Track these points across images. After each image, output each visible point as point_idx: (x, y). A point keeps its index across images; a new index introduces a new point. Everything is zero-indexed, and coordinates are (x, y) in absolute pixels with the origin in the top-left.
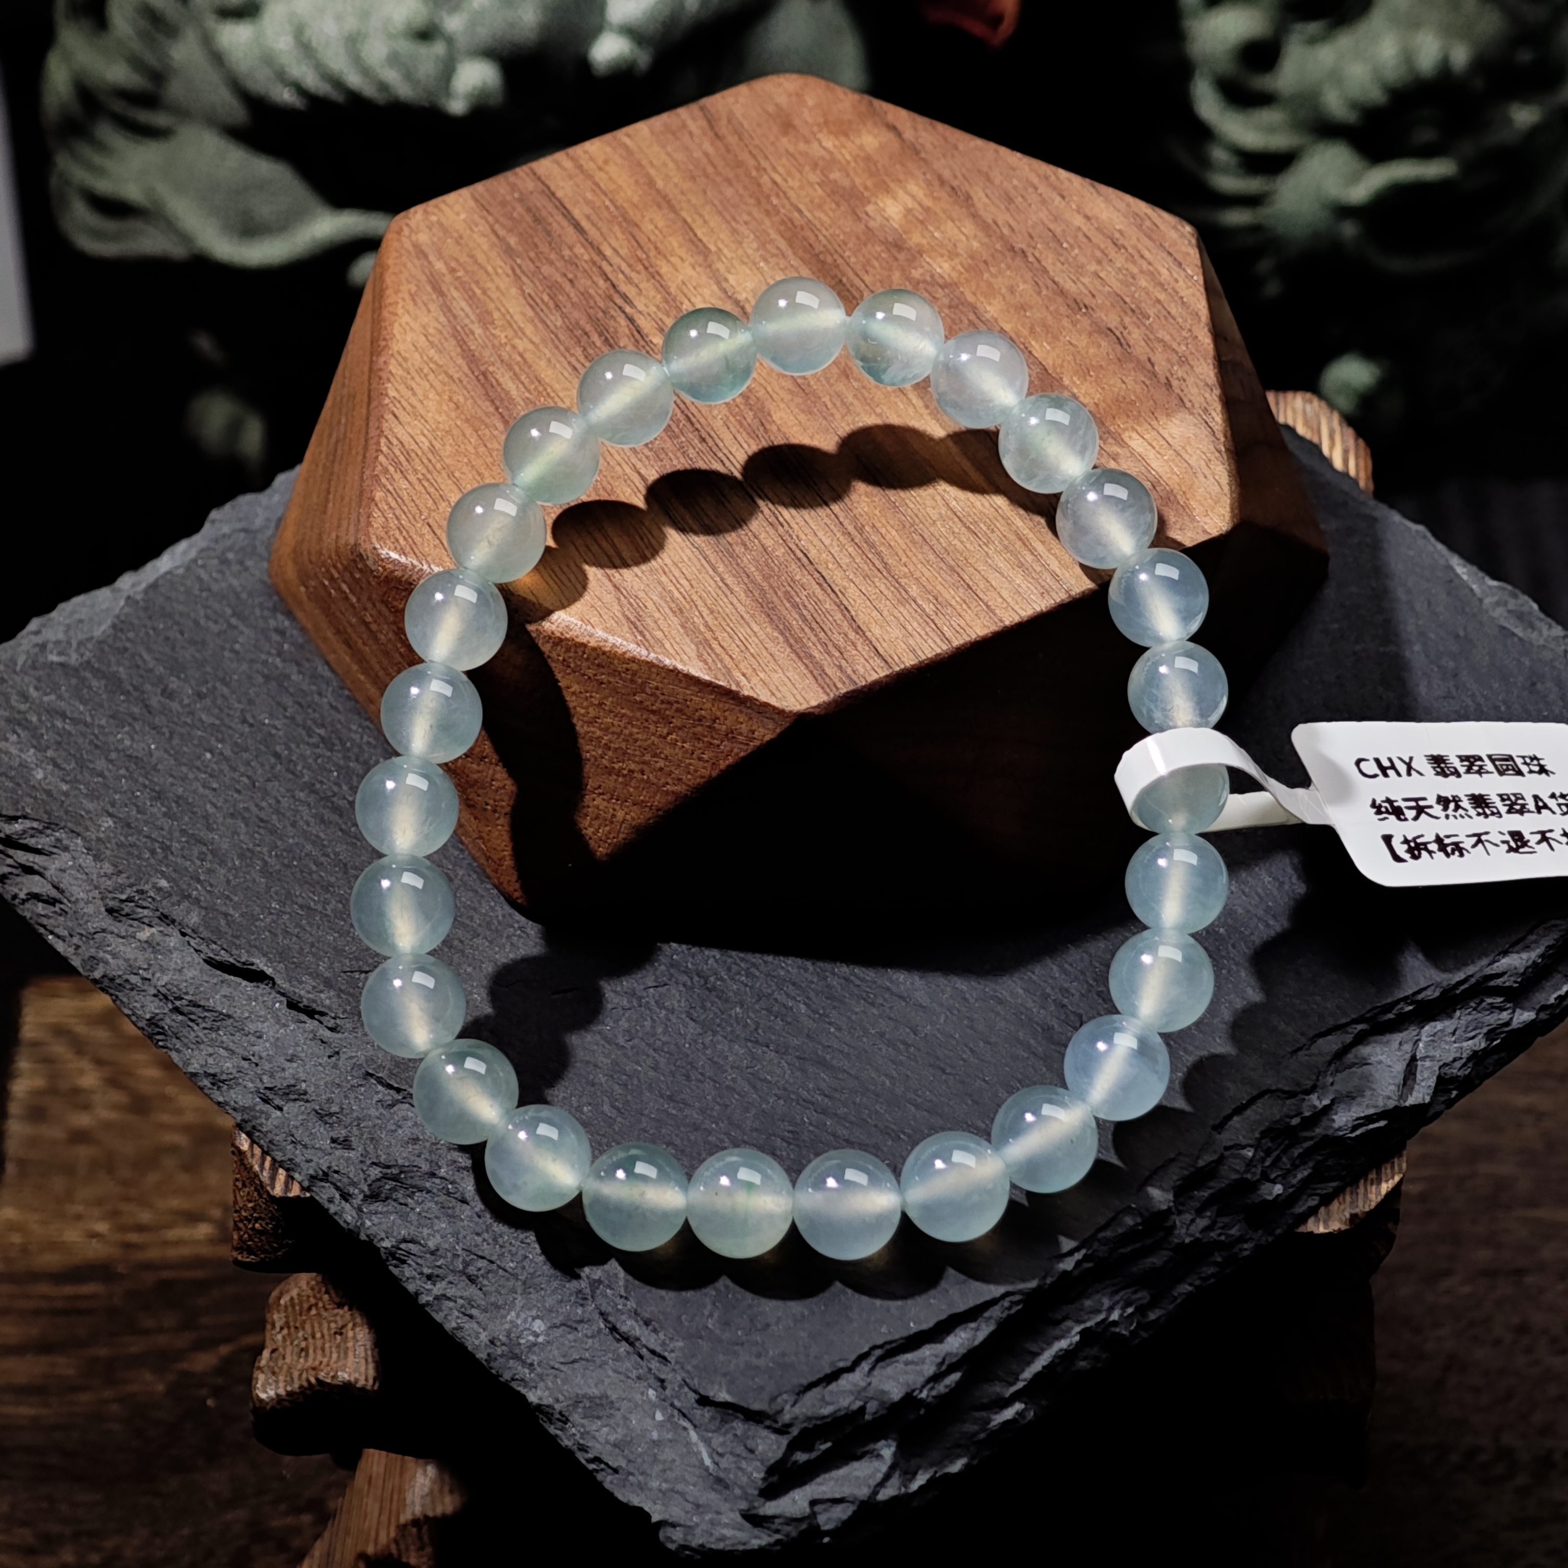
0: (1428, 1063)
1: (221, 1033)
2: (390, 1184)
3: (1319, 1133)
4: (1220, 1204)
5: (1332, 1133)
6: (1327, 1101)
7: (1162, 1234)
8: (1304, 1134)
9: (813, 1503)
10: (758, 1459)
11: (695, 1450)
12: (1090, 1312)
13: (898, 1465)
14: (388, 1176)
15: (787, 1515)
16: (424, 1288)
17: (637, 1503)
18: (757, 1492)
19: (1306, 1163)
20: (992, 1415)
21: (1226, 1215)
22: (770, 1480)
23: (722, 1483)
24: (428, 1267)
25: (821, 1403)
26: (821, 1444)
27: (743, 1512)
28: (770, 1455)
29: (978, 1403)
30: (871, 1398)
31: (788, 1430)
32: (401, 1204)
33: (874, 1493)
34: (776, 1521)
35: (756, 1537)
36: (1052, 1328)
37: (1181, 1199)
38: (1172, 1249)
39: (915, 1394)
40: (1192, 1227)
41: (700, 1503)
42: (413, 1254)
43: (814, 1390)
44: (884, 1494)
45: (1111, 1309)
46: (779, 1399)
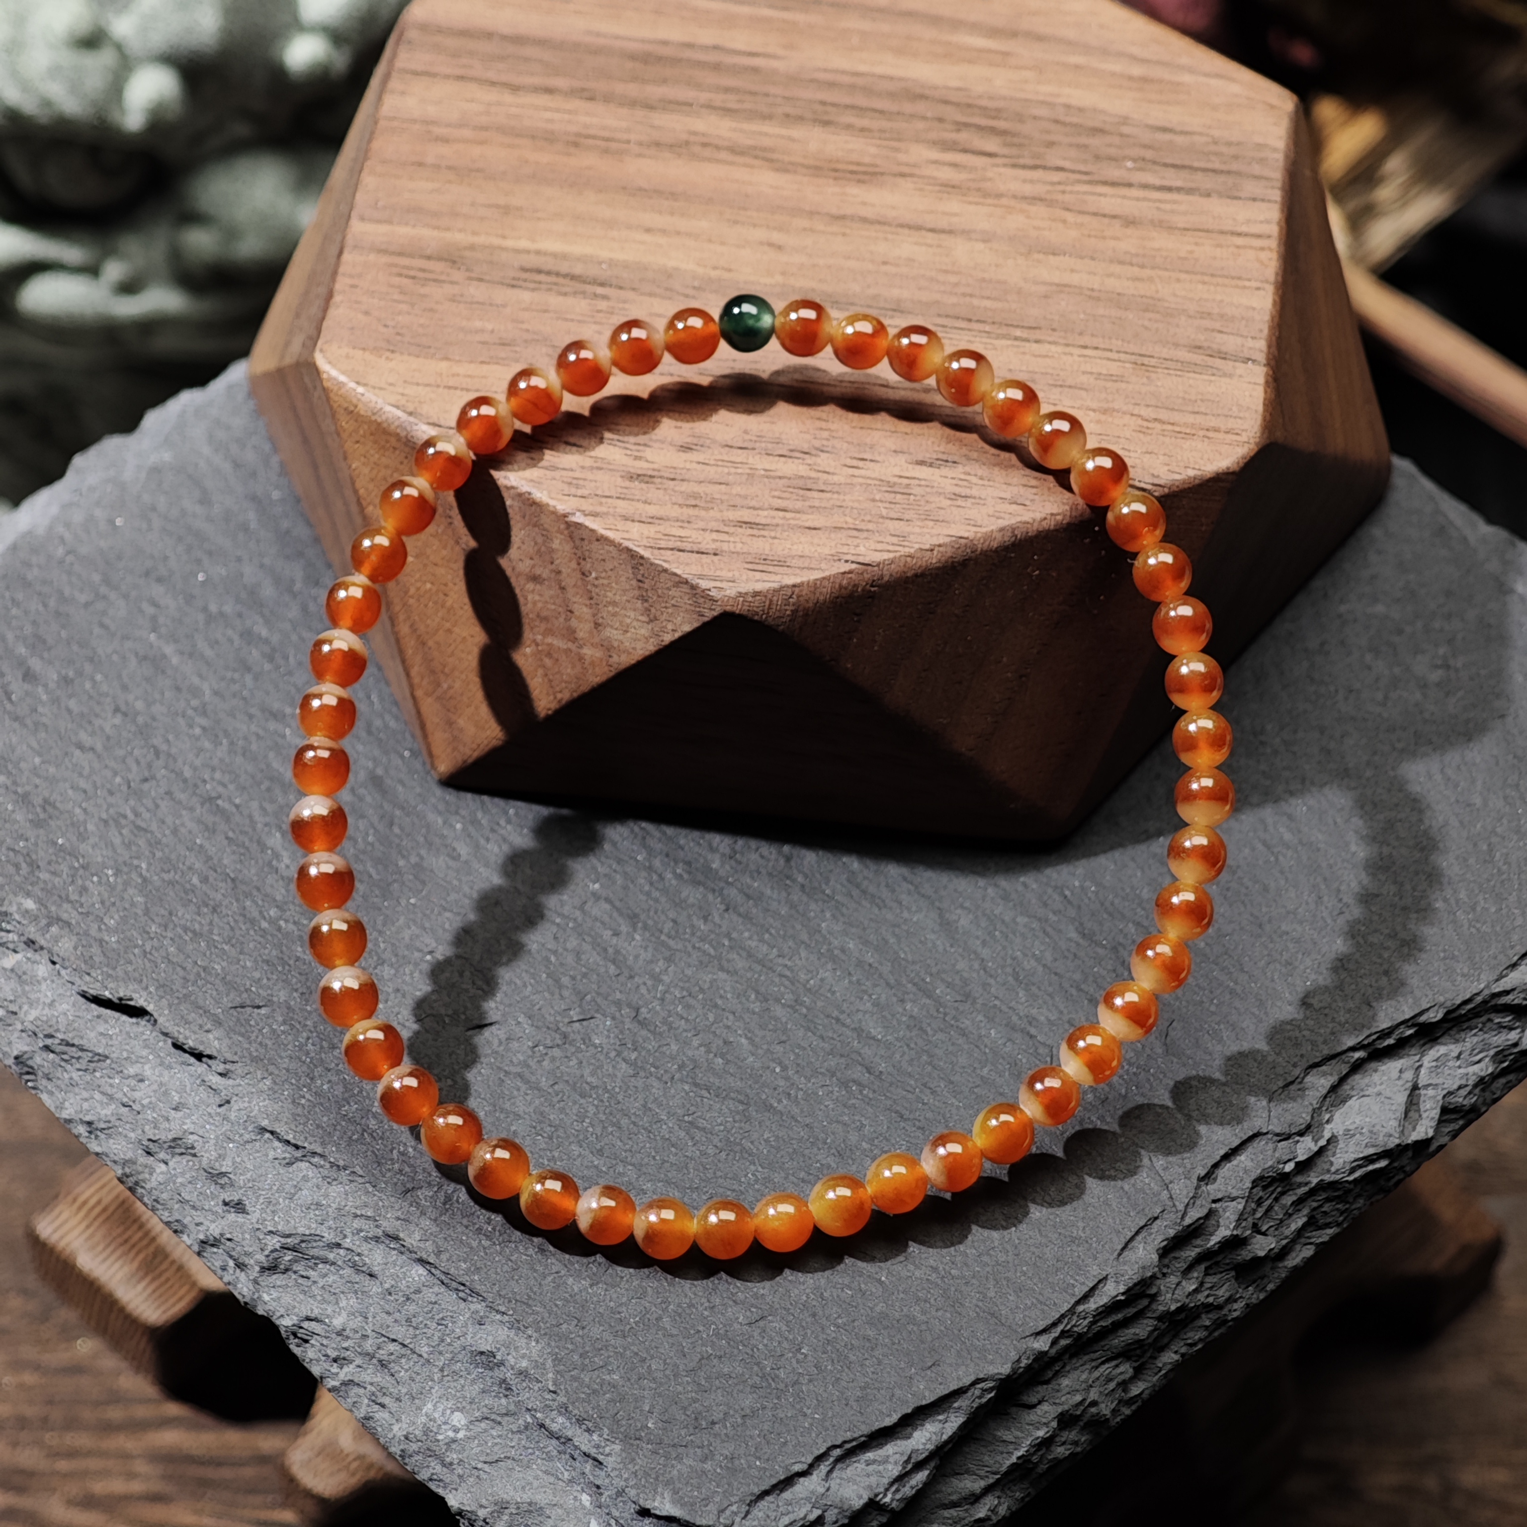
0: (1430, 1092)
1: (98, 1074)
2: (288, 1256)
3: (1314, 1180)
4: (1208, 1264)
5: (1328, 1178)
6: (1322, 1142)
7: (1145, 1302)
8: (1299, 1179)
12: (1068, 1393)
14: (287, 1246)
16: (330, 1371)
19: (1300, 1212)
20: (962, 1514)
21: (1215, 1275)
24: (333, 1349)
25: (775, 1513)
29: (947, 1501)
30: (831, 1506)
32: (303, 1277)
36: (1027, 1413)
37: (1166, 1261)
38: (1156, 1318)
39: (877, 1499)
40: (1178, 1291)
42: (317, 1334)
43: (767, 1498)
45: (1090, 1387)
46: (729, 1511)
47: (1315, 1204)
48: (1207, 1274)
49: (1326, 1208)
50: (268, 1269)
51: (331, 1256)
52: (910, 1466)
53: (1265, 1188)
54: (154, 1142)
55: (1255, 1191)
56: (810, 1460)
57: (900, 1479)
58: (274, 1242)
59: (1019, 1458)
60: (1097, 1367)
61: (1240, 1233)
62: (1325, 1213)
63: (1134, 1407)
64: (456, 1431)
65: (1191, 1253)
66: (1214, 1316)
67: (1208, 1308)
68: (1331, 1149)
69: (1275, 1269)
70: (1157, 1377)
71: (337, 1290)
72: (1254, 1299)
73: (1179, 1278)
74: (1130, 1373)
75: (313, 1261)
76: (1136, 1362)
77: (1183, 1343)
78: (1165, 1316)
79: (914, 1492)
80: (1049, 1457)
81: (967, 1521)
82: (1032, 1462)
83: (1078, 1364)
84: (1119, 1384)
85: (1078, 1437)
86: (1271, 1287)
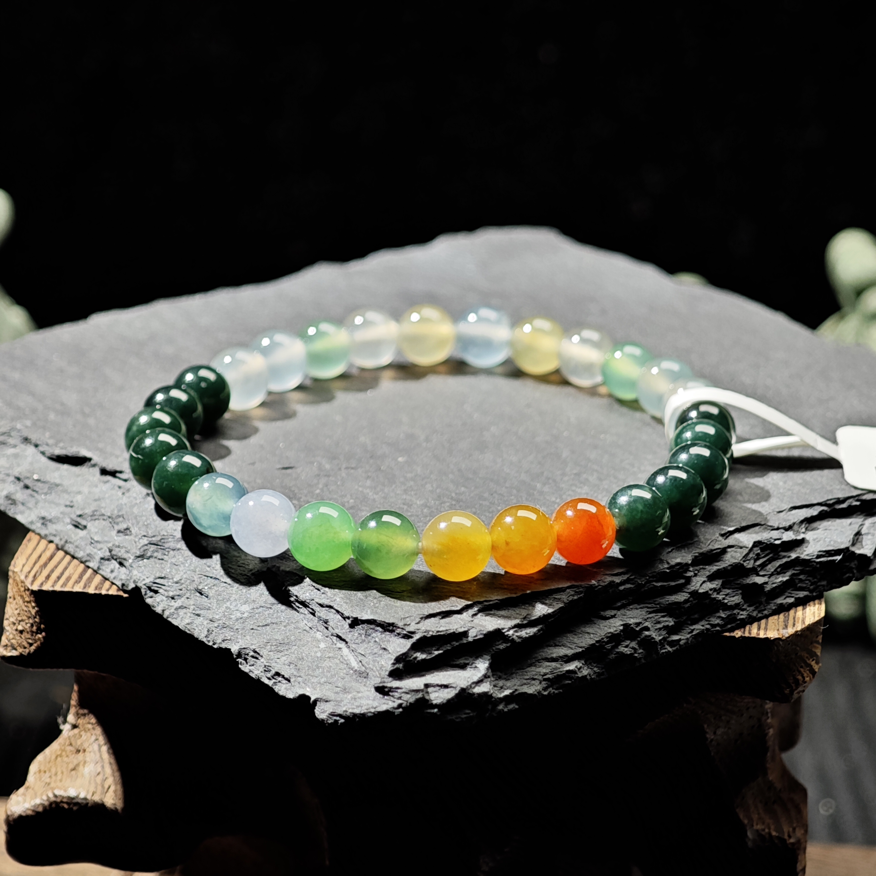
0: (869, 537)
1: (52, 495)
2: (153, 547)
3: (793, 555)
4: (724, 580)
5: (803, 556)
6: (799, 537)
7: (682, 581)
8: (783, 554)
9: (427, 686)
10: (390, 653)
11: (346, 659)
12: (631, 618)
13: (489, 677)
14: (152, 542)
15: (408, 687)
16: (169, 605)
17: (301, 692)
18: (387, 673)
19: (785, 573)
20: (558, 666)
21: (729, 589)
22: (397, 666)
23: (363, 675)
24: (172, 591)
25: (437, 625)
26: (435, 650)
27: (376, 685)
28: (398, 650)
29: (549, 657)
30: (473, 627)
31: (412, 635)
32: (159, 559)
33: (471, 686)
34: (399, 691)
35: (384, 703)
36: (603, 621)
37: (697, 568)
38: (690, 593)
39: (504, 631)
40: (704, 585)
41: (347, 687)
42: (164, 585)
43: (432, 619)
44: (478, 690)
45: (646, 620)
46: (408, 619)
47: (795, 572)
48: (724, 586)
49: (802, 577)
50: (139, 557)
51: (179, 546)
52: (525, 622)
53: (762, 550)
54: (80, 516)
55: (755, 549)
56: (461, 606)
57: (519, 626)
58: (145, 541)
59: (597, 642)
60: (650, 613)
61: (745, 564)
62: (801, 581)
63: (674, 649)
64: (243, 613)
65: (714, 568)
66: (728, 613)
67: (725, 607)
68: (805, 545)
69: (769, 603)
70: (690, 635)
71: (180, 563)
72: (754, 614)
73: (706, 579)
74: (672, 623)
75: (167, 550)
76: (676, 619)
77: (707, 623)
78: (694, 594)
79: (527, 636)
80: (617, 650)
81: (561, 670)
82: (606, 648)
83: (638, 607)
84: (665, 628)
85: (637, 647)
86: (766, 612)
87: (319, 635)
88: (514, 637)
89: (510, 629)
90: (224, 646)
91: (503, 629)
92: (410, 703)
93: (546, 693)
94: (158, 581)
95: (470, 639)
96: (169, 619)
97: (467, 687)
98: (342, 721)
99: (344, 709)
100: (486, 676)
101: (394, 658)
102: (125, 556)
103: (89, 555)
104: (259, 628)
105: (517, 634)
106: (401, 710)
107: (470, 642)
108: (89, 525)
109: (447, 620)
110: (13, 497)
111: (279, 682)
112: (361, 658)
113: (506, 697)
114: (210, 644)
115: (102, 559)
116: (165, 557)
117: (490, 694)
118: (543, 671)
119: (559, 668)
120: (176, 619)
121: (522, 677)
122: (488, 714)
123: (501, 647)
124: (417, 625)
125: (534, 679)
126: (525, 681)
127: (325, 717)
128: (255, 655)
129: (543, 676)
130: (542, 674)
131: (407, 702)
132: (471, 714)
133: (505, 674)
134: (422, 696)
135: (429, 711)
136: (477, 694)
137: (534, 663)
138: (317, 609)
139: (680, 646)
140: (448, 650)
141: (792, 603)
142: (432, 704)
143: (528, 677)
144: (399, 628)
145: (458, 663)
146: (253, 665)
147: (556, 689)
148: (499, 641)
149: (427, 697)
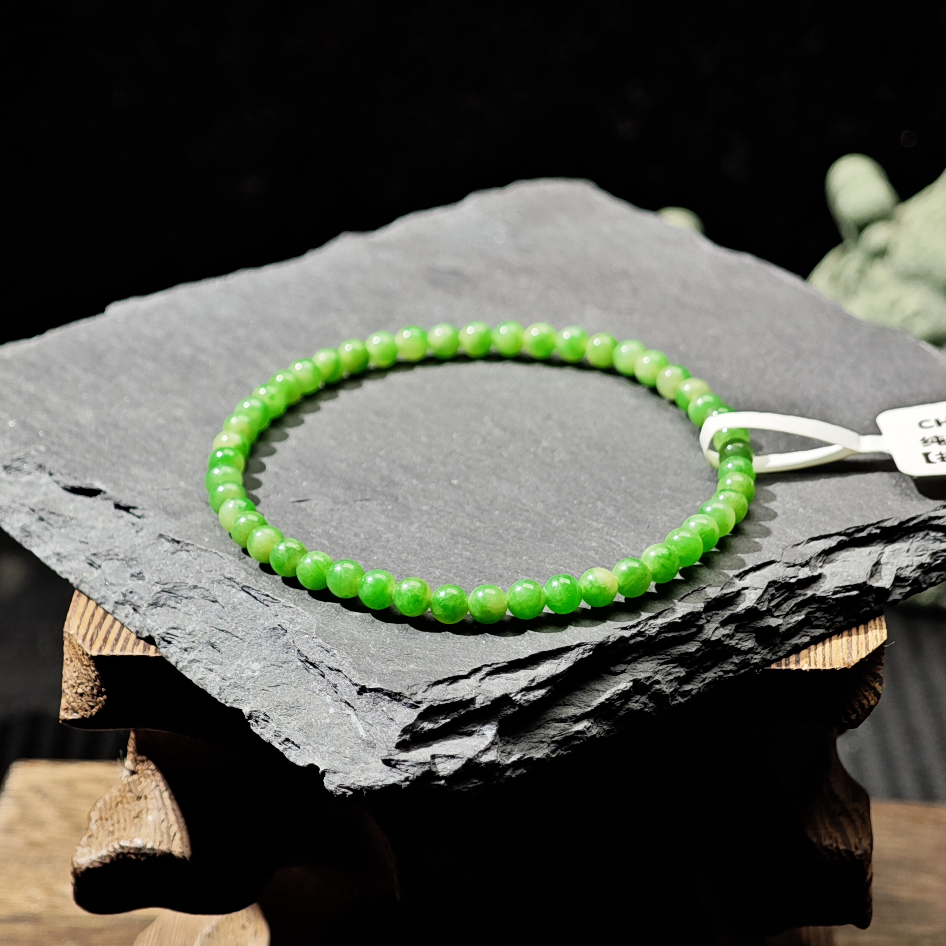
0: (889, 566)
1: (67, 529)
2: (165, 595)
3: (809, 593)
4: (738, 624)
5: (819, 593)
6: (816, 574)
7: (694, 630)
8: (799, 592)
9: (433, 757)
10: (396, 724)
11: (355, 727)
12: (641, 672)
13: (497, 744)
14: (164, 590)
15: (415, 760)
16: (182, 657)
17: (310, 762)
18: (394, 745)
19: (800, 611)
20: (567, 727)
21: (742, 632)
22: (404, 737)
23: (371, 745)
24: (185, 643)
25: (444, 693)
26: (442, 719)
27: (383, 758)
28: (405, 720)
29: (558, 717)
30: (480, 693)
31: (419, 705)
32: (172, 608)
33: (478, 755)
34: (406, 763)
35: (391, 776)
36: (613, 677)
37: (710, 614)
38: (701, 642)
39: (511, 696)
40: (717, 632)
41: (355, 758)
42: (177, 636)
43: (440, 685)
44: (485, 758)
45: (656, 673)
46: (415, 687)
47: (811, 610)
48: (737, 630)
49: (817, 614)
50: (152, 605)
51: (191, 594)
52: (534, 684)
53: (777, 589)
54: (94, 555)
55: (770, 589)
56: (469, 670)
57: (528, 689)
58: (158, 588)
59: (606, 700)
60: (662, 664)
61: (759, 607)
62: (817, 618)
63: (686, 699)
64: (254, 672)
65: (727, 613)
66: (741, 658)
67: (739, 652)
68: (822, 580)
69: (783, 644)
70: (702, 684)
71: (192, 613)
72: (768, 657)
73: (718, 625)
74: (683, 674)
75: (180, 598)
76: (687, 668)
77: (720, 669)
78: (707, 642)
79: (535, 699)
80: (627, 707)
81: (570, 731)
82: (615, 706)
83: (649, 659)
84: (676, 679)
85: (647, 701)
86: (780, 654)
87: (328, 699)
88: (522, 702)
89: (518, 693)
90: (235, 705)
91: (511, 694)
92: (417, 777)
93: (554, 756)
94: (171, 631)
95: (477, 706)
96: (183, 672)
97: (474, 757)
98: (350, 793)
99: (352, 781)
100: (493, 743)
101: (401, 729)
102: (139, 603)
103: (103, 597)
104: (269, 689)
105: (524, 698)
106: (408, 783)
107: (478, 709)
108: (103, 565)
109: (454, 685)
110: (28, 529)
111: (289, 748)
112: (368, 728)
113: (514, 763)
114: (223, 702)
115: (116, 603)
116: (178, 606)
117: (497, 762)
118: (553, 733)
119: (568, 729)
120: (189, 672)
121: (530, 740)
122: (495, 782)
123: (509, 712)
124: (424, 694)
125: (542, 742)
126: (533, 745)
127: (333, 789)
128: (266, 718)
129: (551, 738)
130: (550, 736)
131: (413, 774)
132: (479, 784)
133: (513, 739)
134: (428, 769)
135: (436, 783)
136: (484, 763)
137: (542, 724)
138: (327, 672)
139: (692, 696)
140: (455, 718)
141: (808, 642)
142: (439, 775)
143: (536, 740)
144: (406, 697)
145: (465, 730)
146: (264, 728)
147: (565, 751)
148: (506, 706)
149: (434, 769)
